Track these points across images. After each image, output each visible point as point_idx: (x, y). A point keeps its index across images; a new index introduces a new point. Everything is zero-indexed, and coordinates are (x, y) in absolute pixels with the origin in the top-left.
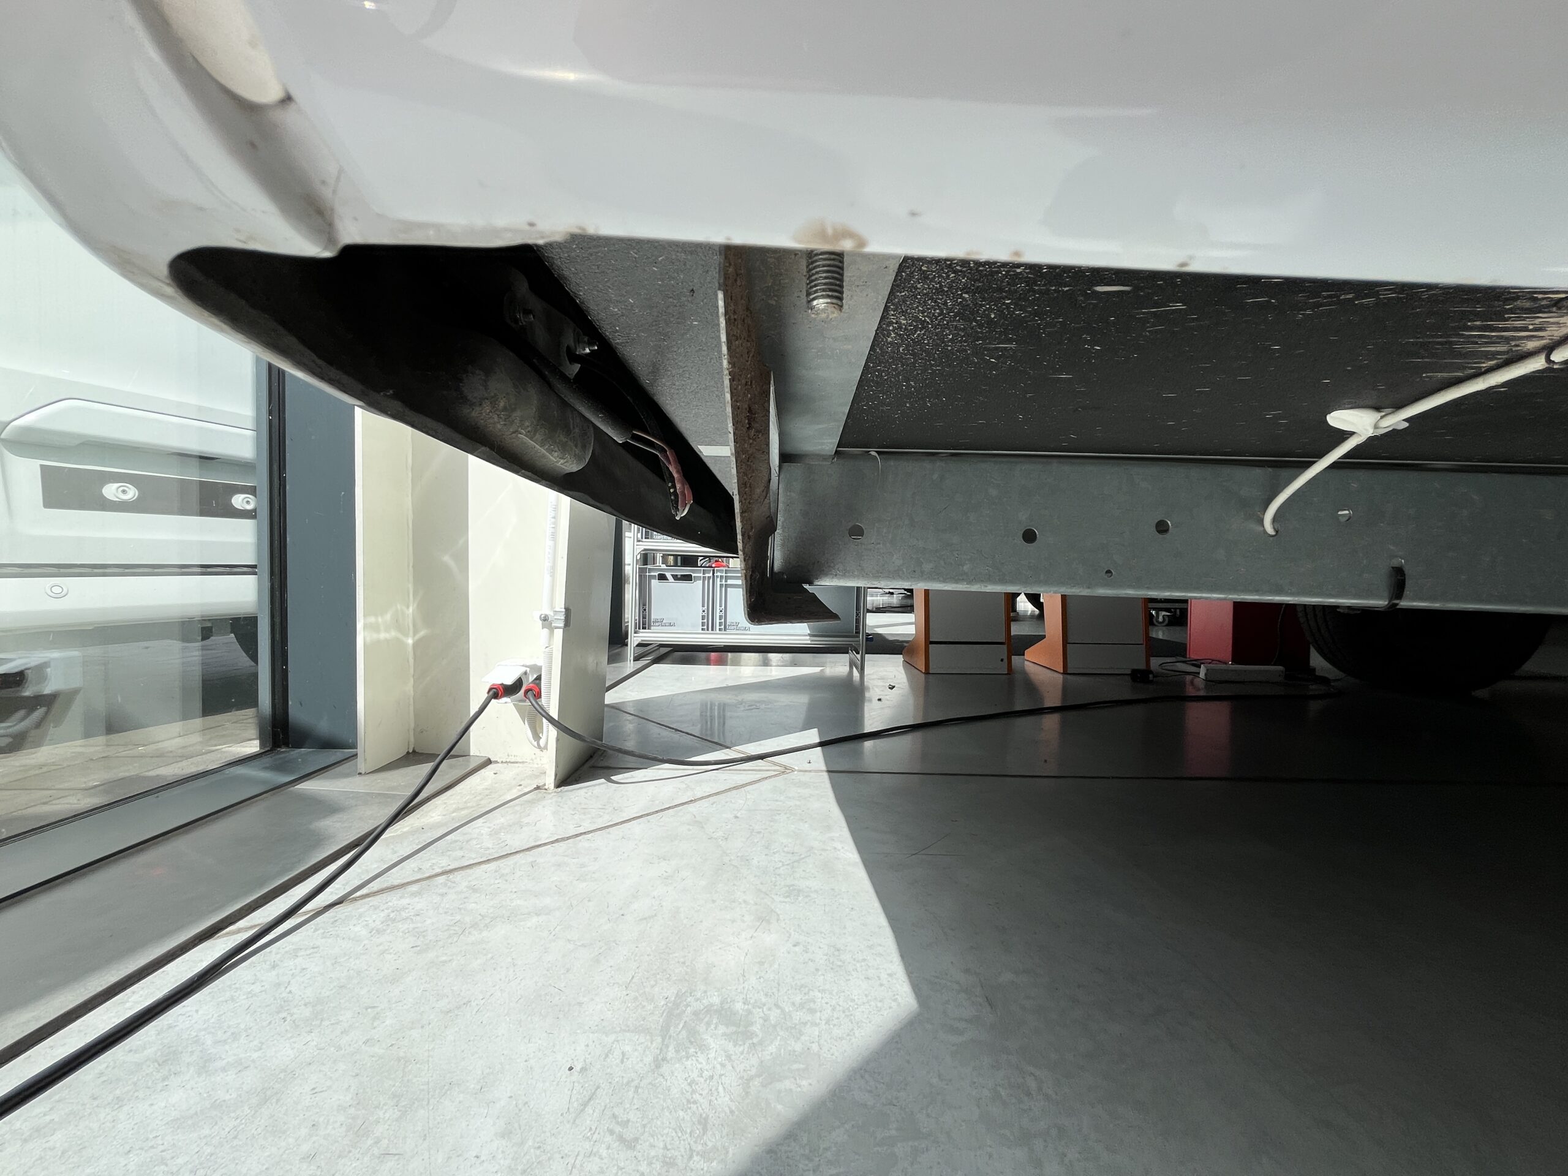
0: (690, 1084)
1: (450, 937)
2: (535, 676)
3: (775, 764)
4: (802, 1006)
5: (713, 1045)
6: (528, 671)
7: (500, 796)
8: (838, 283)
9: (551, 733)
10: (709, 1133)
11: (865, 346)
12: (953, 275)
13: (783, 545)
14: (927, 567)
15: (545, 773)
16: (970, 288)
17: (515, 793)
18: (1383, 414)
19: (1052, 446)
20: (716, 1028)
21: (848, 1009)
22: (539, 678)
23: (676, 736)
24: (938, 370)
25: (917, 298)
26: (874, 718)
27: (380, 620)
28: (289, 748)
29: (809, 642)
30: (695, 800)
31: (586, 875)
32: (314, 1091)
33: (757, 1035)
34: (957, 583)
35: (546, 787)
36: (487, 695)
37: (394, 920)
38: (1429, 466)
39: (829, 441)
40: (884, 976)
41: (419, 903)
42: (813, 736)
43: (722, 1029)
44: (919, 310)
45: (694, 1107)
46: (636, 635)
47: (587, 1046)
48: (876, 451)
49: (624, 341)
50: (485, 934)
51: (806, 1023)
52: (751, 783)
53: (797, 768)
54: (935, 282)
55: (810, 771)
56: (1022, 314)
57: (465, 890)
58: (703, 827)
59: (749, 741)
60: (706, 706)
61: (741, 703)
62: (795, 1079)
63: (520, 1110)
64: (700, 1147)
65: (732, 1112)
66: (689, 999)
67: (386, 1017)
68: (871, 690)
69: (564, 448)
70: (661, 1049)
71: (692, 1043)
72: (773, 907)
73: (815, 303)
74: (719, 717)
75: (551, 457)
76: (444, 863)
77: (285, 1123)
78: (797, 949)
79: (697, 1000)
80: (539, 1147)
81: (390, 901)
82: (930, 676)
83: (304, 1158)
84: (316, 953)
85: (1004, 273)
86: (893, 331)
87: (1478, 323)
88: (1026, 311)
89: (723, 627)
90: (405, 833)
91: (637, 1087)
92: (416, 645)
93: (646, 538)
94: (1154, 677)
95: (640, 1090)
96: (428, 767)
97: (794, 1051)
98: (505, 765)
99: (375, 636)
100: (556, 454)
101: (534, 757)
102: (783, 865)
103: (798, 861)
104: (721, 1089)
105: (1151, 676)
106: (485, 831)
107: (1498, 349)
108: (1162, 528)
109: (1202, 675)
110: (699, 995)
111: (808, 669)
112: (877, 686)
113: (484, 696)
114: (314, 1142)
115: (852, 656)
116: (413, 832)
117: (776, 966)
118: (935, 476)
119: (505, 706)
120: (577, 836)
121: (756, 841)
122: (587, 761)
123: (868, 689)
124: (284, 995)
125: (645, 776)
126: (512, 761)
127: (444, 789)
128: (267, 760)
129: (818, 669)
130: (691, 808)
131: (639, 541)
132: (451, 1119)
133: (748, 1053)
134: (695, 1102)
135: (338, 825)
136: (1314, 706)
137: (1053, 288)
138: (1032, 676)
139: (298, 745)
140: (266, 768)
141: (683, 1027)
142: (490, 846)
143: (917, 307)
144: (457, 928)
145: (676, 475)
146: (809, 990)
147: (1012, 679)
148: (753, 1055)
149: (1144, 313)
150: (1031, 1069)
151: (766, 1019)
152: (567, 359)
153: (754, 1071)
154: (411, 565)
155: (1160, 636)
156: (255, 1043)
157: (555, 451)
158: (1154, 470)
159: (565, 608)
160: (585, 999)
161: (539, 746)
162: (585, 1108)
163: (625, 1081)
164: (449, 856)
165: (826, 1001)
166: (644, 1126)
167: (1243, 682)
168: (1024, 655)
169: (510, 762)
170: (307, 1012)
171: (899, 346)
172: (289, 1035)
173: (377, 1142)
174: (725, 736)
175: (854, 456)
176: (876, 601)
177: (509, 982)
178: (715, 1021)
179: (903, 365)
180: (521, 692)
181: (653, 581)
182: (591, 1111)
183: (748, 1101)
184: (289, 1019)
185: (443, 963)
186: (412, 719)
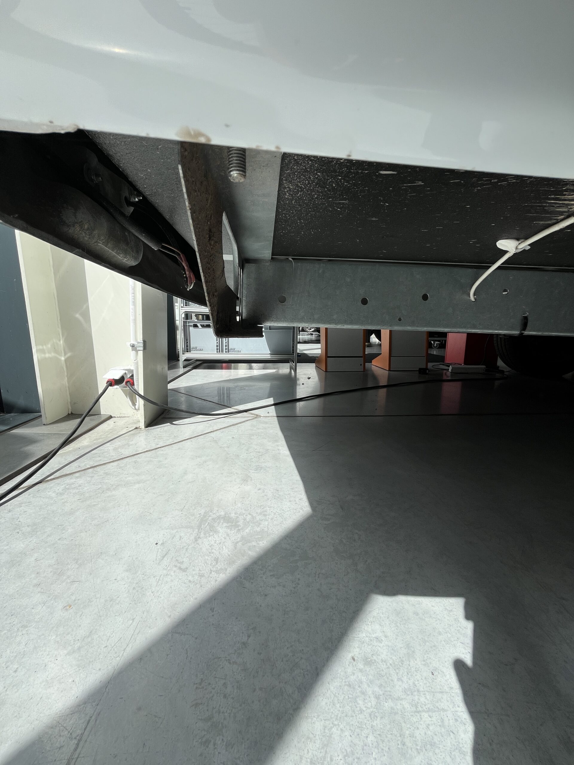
0: (210, 546)
1: (96, 494)
2: (131, 375)
3: (252, 414)
4: (261, 514)
5: (221, 531)
6: (127, 373)
7: (118, 432)
8: (242, 163)
9: (140, 402)
10: (219, 564)
11: (274, 199)
12: (310, 162)
13: (246, 306)
14: (316, 316)
15: (139, 421)
16: (320, 170)
17: (125, 431)
18: (520, 242)
19: (376, 256)
20: (222, 524)
21: (281, 513)
22: (132, 376)
23: (205, 403)
24: (313, 214)
25: (296, 174)
26: (301, 393)
27: (45, 347)
28: (5, 413)
29: (270, 357)
30: (214, 431)
31: (162, 465)
32: (36, 560)
33: (240, 526)
34: (330, 324)
35: (140, 428)
36: (106, 385)
37: (68, 489)
38: (545, 269)
39: (267, 252)
40: (297, 500)
41: (81, 481)
42: (271, 401)
43: (225, 524)
44: (298, 181)
45: (212, 555)
46: (183, 355)
47: (164, 535)
48: (292, 258)
49: (150, 193)
50: (113, 492)
51: (262, 520)
52: (240, 423)
53: (262, 416)
54: (303, 166)
55: (269, 417)
56: (348, 185)
57: (103, 474)
58: (217, 443)
59: (240, 404)
60: (221, 390)
61: (237, 387)
62: (257, 541)
63: (134, 561)
64: (215, 569)
65: (229, 555)
66: (210, 514)
67: (68, 528)
68: (300, 380)
69: (126, 253)
70: (198, 534)
71: (211, 530)
72: (249, 475)
73: (232, 173)
74: (227, 393)
75: (119, 257)
76: (92, 464)
77: (24, 573)
78: (259, 491)
79: (214, 514)
80: (143, 574)
81: (66, 481)
82: (328, 373)
83: (34, 586)
84: (31, 504)
85: (335, 162)
86: (287, 192)
87: (553, 196)
88: (350, 184)
89: (227, 351)
90: (70, 451)
91: (187, 549)
92: (66, 360)
93: (186, 306)
94: (429, 371)
95: (188, 550)
96: (78, 420)
97: (257, 531)
98: (119, 418)
99: (43, 355)
100: (121, 255)
101: (133, 414)
102: (254, 457)
103: (261, 455)
104: (224, 547)
105: (427, 371)
106: (111, 448)
107: (564, 210)
108: (425, 297)
109: (450, 370)
110: (215, 512)
111: (271, 371)
112: (302, 378)
113: (105, 385)
114: (39, 579)
115: (291, 364)
116: (75, 450)
117: (250, 498)
118: (321, 271)
119: (116, 390)
120: (156, 449)
121: (242, 448)
122: (160, 415)
123: (299, 379)
124: (17, 523)
125: (189, 421)
126: (122, 416)
127: (89, 430)
129: (274, 371)
130: (212, 435)
131: (182, 307)
132: (102, 566)
133: (236, 533)
134: (213, 553)
135: (36, 448)
136: (497, 383)
137: (360, 171)
138: (375, 373)
139: (9, 412)
141: (208, 525)
142: (114, 455)
143: (297, 179)
144: (100, 491)
145: (186, 267)
146: (264, 507)
147: (366, 374)
148: (239, 533)
149: (405, 186)
150: (357, 531)
151: (245, 519)
152: (125, 204)
153: (239, 540)
154: (59, 319)
155: (435, 353)
156: (5, 543)
157: (121, 254)
158: (423, 269)
159: (143, 341)
160: (162, 516)
161: (135, 409)
162: (163, 558)
163: (182, 547)
164: (94, 460)
165: (272, 511)
166: (190, 563)
167: (467, 373)
168: (371, 362)
169: (122, 417)
170: (29, 529)
171: (292, 200)
172: (21, 539)
173: (69, 577)
174: (230, 402)
175: (281, 261)
176: (303, 338)
177: (126, 511)
178: (222, 521)
179: (296, 211)
180: (124, 383)
181: (191, 328)
182: (166, 559)
183: (236, 551)
184: (20, 532)
185: (94, 505)
186: (69, 396)
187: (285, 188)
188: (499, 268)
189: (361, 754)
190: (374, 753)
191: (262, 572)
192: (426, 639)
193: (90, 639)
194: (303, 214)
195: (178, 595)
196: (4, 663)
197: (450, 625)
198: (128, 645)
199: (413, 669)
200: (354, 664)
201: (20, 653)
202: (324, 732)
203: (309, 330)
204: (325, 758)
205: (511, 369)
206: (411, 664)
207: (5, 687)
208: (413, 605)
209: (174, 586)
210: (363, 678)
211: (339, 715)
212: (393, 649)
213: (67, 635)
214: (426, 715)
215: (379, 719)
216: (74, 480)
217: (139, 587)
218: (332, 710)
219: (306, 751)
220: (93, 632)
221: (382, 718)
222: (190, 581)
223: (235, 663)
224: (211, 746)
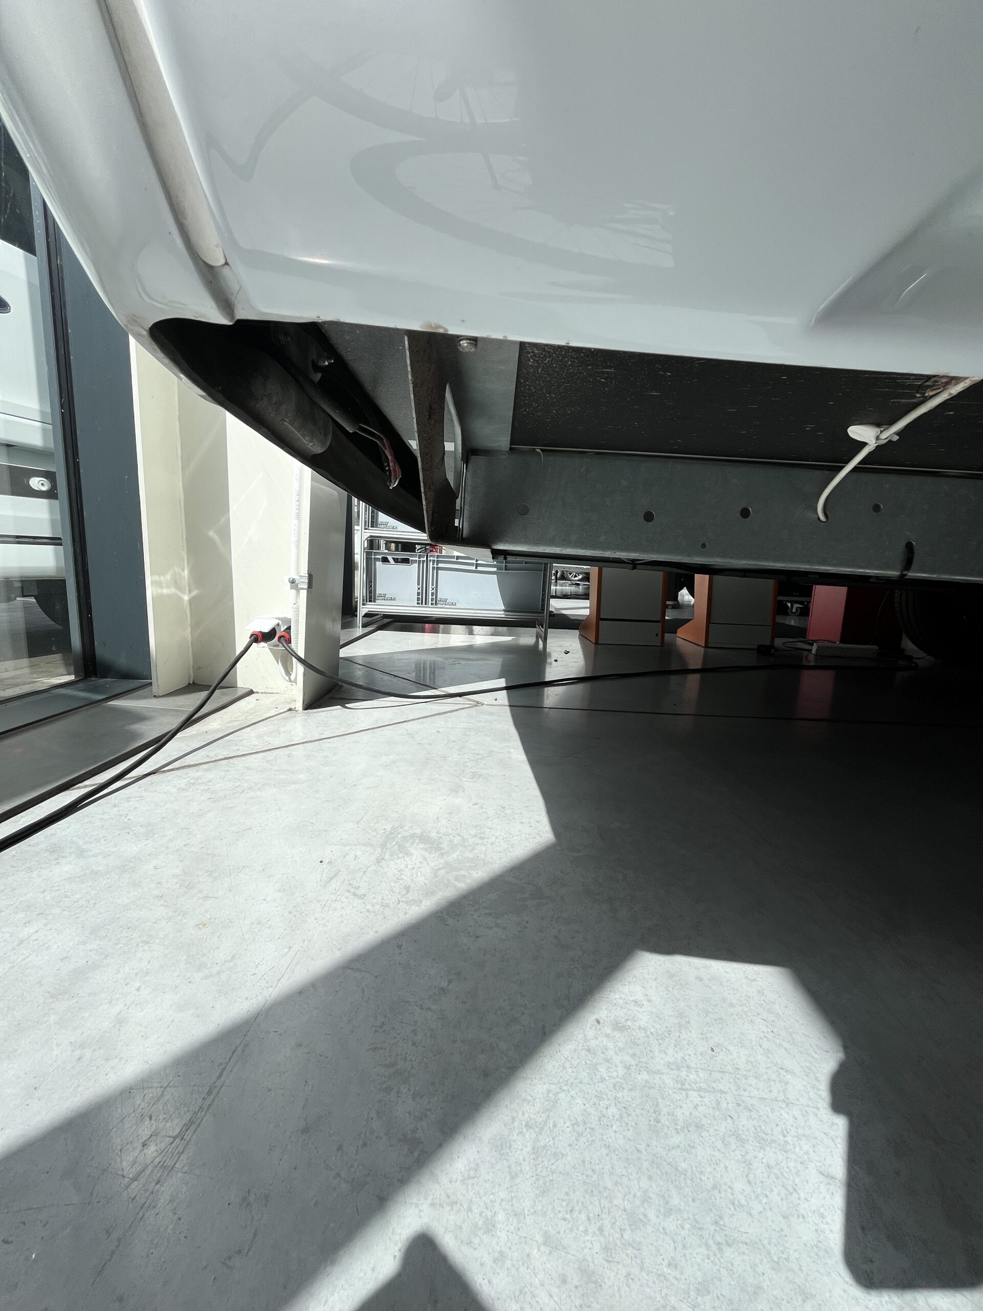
0: (399, 871)
1: (234, 794)
2: (286, 627)
3: (469, 700)
4: (475, 836)
5: (415, 853)
6: (280, 624)
7: (263, 714)
9: (299, 670)
10: (410, 893)
13: (470, 518)
14: (574, 538)
15: (295, 701)
17: (273, 712)
18: (882, 429)
20: (417, 845)
21: (506, 838)
22: (289, 628)
23: (395, 680)
24: (567, 386)
26: (553, 672)
27: (162, 578)
28: (97, 677)
29: (504, 616)
30: (408, 721)
31: (329, 762)
32: (156, 868)
33: (444, 849)
34: (595, 550)
35: (297, 709)
36: (249, 640)
37: (193, 784)
39: (503, 439)
41: (210, 775)
42: (502, 683)
43: (421, 846)
45: (401, 881)
46: (363, 606)
47: (332, 851)
48: (541, 449)
49: (353, 359)
50: (258, 793)
51: (478, 844)
52: (451, 712)
53: (486, 703)
55: (496, 705)
57: (242, 768)
58: (413, 737)
59: (452, 685)
60: (420, 664)
61: (448, 660)
62: (468, 871)
63: (290, 880)
64: (404, 899)
65: (426, 884)
66: (400, 830)
67: (196, 833)
68: (552, 655)
69: (312, 435)
70: (381, 855)
71: (400, 851)
72: (461, 784)
73: (461, 342)
74: (430, 669)
75: (304, 440)
76: (225, 753)
77: (140, 881)
78: (475, 806)
79: (406, 830)
80: (303, 897)
81: (189, 773)
82: (600, 646)
83: (155, 897)
84: (144, 799)
89: (434, 602)
90: (193, 735)
91: (365, 872)
92: (191, 601)
93: (371, 526)
94: (776, 651)
96: (204, 694)
97: (468, 857)
98: (265, 694)
99: (159, 591)
101: (286, 689)
102: (470, 760)
103: (481, 759)
104: (419, 874)
105: (773, 650)
106: (253, 735)
108: (745, 513)
109: (814, 651)
110: (407, 828)
111: (504, 639)
112: (556, 652)
113: (247, 640)
114: (160, 891)
115: (538, 629)
116: (200, 734)
117: (460, 815)
118: (583, 469)
119: (262, 648)
120: (321, 739)
121: (452, 746)
122: (327, 694)
123: (550, 654)
124: (126, 821)
125: (371, 705)
126: (269, 692)
128: (80, 685)
129: (510, 639)
130: (405, 725)
131: (366, 528)
132: (246, 883)
133: (438, 857)
134: (402, 879)
135: (144, 727)
136: (900, 675)
138: (682, 650)
139: (104, 676)
140: (82, 690)
141: (396, 844)
142: (258, 744)
144: (238, 790)
145: (390, 457)
146: (482, 828)
147: (667, 651)
148: (441, 858)
150: (621, 869)
151: (451, 841)
152: (312, 369)
153: (441, 866)
154: (185, 537)
155: (792, 623)
156: (112, 844)
157: (307, 437)
159: (308, 574)
160: (329, 829)
161: (290, 681)
162: (331, 880)
163: (357, 869)
164: (228, 749)
165: (492, 833)
166: (369, 889)
167: (844, 657)
168: (676, 633)
169: (268, 693)
170: (142, 830)
171: (537, 368)
172: (133, 841)
173: (200, 891)
174: (434, 681)
175: (523, 452)
176: (562, 589)
177: (277, 819)
178: (417, 841)
179: (543, 382)
180: (276, 638)
181: (378, 563)
182: (335, 882)
183: (437, 879)
184: (131, 832)
185: (232, 807)
186: (191, 658)
187: (529, 353)
188: (855, 469)
189: (597, 1124)
190: (614, 1126)
191: (473, 908)
192: (710, 1010)
193: (232, 964)
194: (553, 385)
195: (352, 926)
196: (123, 980)
197: (750, 997)
198: (283, 976)
199: (685, 1042)
200: (598, 1028)
201: (142, 970)
202: (548, 1097)
203: (573, 578)
204: (545, 1123)
205: (926, 655)
206: (681, 1035)
207: (125, 1005)
208: (696, 968)
209: (347, 914)
210: (609, 1044)
211: (571, 1081)
212: (657, 1017)
213: (202, 956)
214: (695, 1094)
215: (626, 1091)
216: (201, 774)
217: (297, 911)
218: (560, 1074)
219: (520, 1113)
220: (236, 957)
221: (631, 1090)
222: (368, 911)
223: (429, 1009)
224: (393, 1093)
